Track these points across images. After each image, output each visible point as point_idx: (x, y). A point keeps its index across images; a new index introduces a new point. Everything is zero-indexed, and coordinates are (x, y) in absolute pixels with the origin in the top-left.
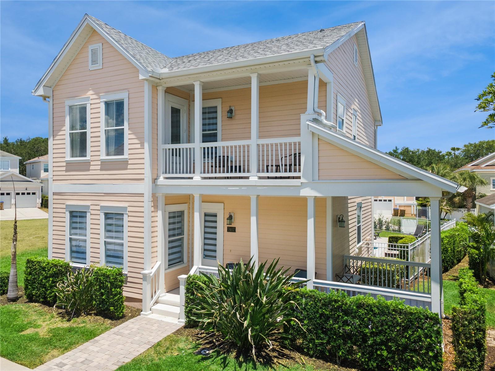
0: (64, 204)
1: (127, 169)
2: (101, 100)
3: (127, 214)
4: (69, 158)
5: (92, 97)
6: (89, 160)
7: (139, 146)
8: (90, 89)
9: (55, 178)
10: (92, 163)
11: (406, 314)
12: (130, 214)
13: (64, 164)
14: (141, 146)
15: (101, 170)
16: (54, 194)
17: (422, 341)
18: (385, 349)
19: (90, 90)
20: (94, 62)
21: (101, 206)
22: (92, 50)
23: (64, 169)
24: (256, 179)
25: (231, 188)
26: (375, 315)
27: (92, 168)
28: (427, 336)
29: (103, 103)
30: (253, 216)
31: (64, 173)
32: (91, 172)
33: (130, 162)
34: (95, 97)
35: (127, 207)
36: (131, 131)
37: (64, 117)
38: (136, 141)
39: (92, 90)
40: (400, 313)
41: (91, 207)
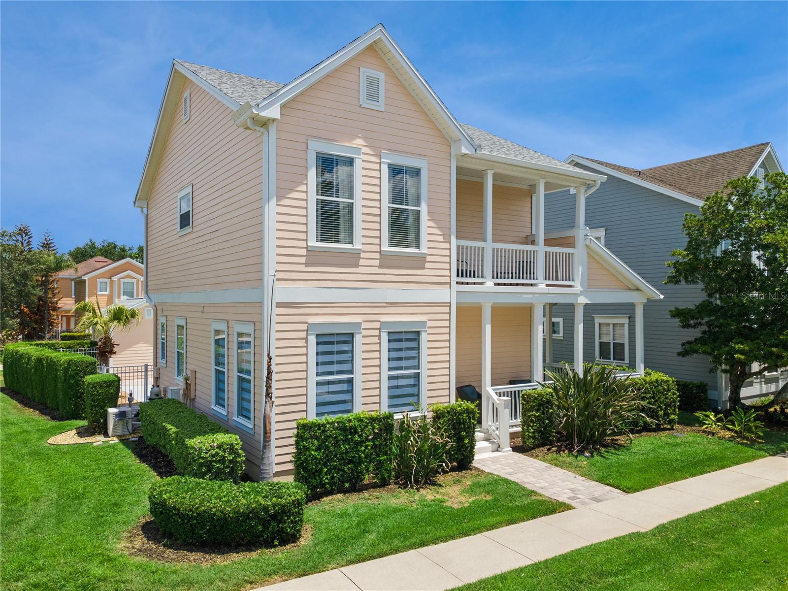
0: (305, 323)
1: (424, 268)
2: (382, 160)
3: (426, 331)
4: (313, 243)
5: (363, 150)
6: (359, 249)
7: (441, 238)
8: (360, 136)
9: (280, 275)
10: (363, 255)
12: (431, 331)
13: (304, 252)
14: (444, 239)
15: (380, 267)
16: (278, 305)
21: (381, 322)
22: (367, 76)
27: (361, 262)
29: (386, 166)
31: (303, 268)
32: (360, 270)
33: (428, 258)
34: (369, 151)
35: (425, 322)
36: (431, 216)
37: (307, 169)
38: (437, 231)
39: (363, 138)
41: (364, 325)
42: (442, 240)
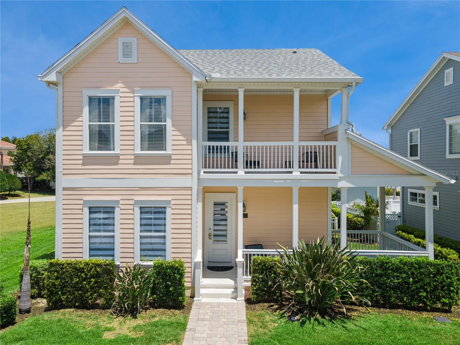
0: (82, 200)
1: (170, 164)
2: (135, 95)
3: (171, 207)
4: (87, 151)
5: (122, 90)
6: (119, 154)
7: (185, 143)
8: (120, 81)
9: (65, 172)
10: (121, 157)
11: (434, 265)
12: (173, 207)
13: (81, 157)
14: (187, 143)
15: (134, 164)
16: (64, 189)
17: (446, 281)
18: (422, 291)
19: (119, 83)
20: (126, 55)
21: (135, 201)
22: (123, 42)
23: (81, 162)
24: (299, 173)
25: (277, 181)
26: (416, 269)
27: (121, 162)
28: (448, 278)
29: (138, 98)
30: (295, 204)
31: (80, 167)
32: (120, 166)
33: (173, 157)
34: (126, 90)
35: (171, 201)
36: (175, 128)
37: (82, 107)
38: (181, 138)
39: (122, 82)
40: (431, 266)
41: (121, 202)
42: (186, 144)
